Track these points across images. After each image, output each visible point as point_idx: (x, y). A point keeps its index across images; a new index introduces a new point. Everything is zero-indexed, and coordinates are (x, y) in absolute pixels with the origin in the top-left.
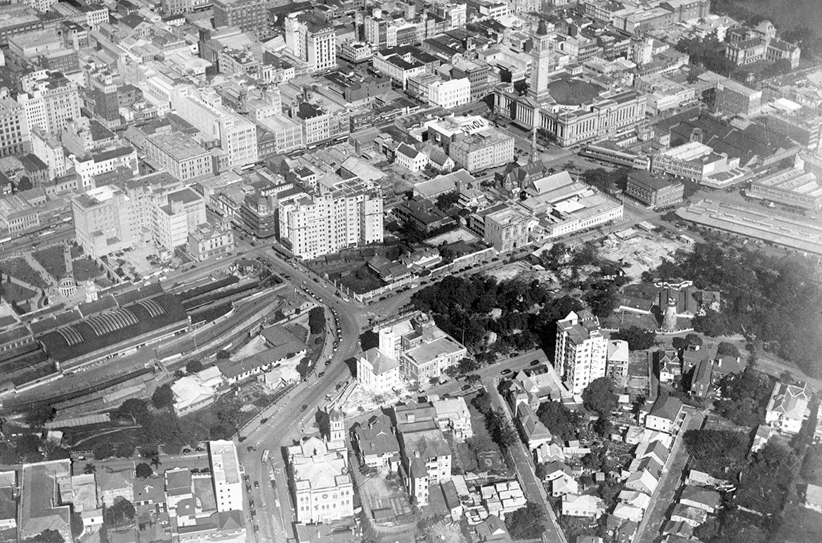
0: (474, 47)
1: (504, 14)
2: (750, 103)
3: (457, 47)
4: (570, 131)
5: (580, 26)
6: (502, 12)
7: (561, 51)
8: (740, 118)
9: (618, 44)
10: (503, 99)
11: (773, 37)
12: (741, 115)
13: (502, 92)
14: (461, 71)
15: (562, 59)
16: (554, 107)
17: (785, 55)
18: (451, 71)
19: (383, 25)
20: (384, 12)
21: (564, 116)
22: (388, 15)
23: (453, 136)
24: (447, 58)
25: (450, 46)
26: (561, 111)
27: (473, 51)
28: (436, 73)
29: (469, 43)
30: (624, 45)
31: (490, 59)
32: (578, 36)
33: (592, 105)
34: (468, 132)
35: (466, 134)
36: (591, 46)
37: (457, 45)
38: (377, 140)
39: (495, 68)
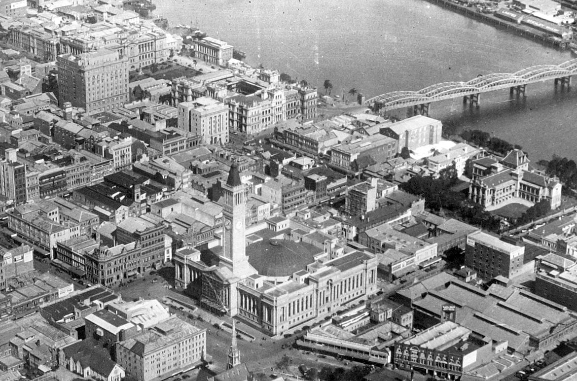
0: (143, 197)
1: (182, 148)
2: (511, 263)
3: (122, 198)
4: (280, 313)
5: (281, 162)
6: (178, 146)
7: (259, 197)
8: (499, 282)
9: (332, 185)
10: (186, 271)
11: (526, 168)
12: (500, 278)
13: (185, 262)
14: (127, 233)
15: (261, 208)
16: (257, 281)
17: (543, 193)
18: (114, 234)
19: (19, 169)
20: (22, 151)
21: (271, 294)
22: (28, 155)
23: (121, 333)
24: (108, 214)
25: (113, 196)
26: (266, 287)
27: (143, 202)
28: (94, 236)
29: (137, 191)
30: (340, 186)
31: (166, 212)
32: (280, 176)
33: (306, 276)
34: (141, 325)
35: (139, 328)
36: (297, 190)
37: (120, 195)
38: (14, 340)
39: (173, 225)
